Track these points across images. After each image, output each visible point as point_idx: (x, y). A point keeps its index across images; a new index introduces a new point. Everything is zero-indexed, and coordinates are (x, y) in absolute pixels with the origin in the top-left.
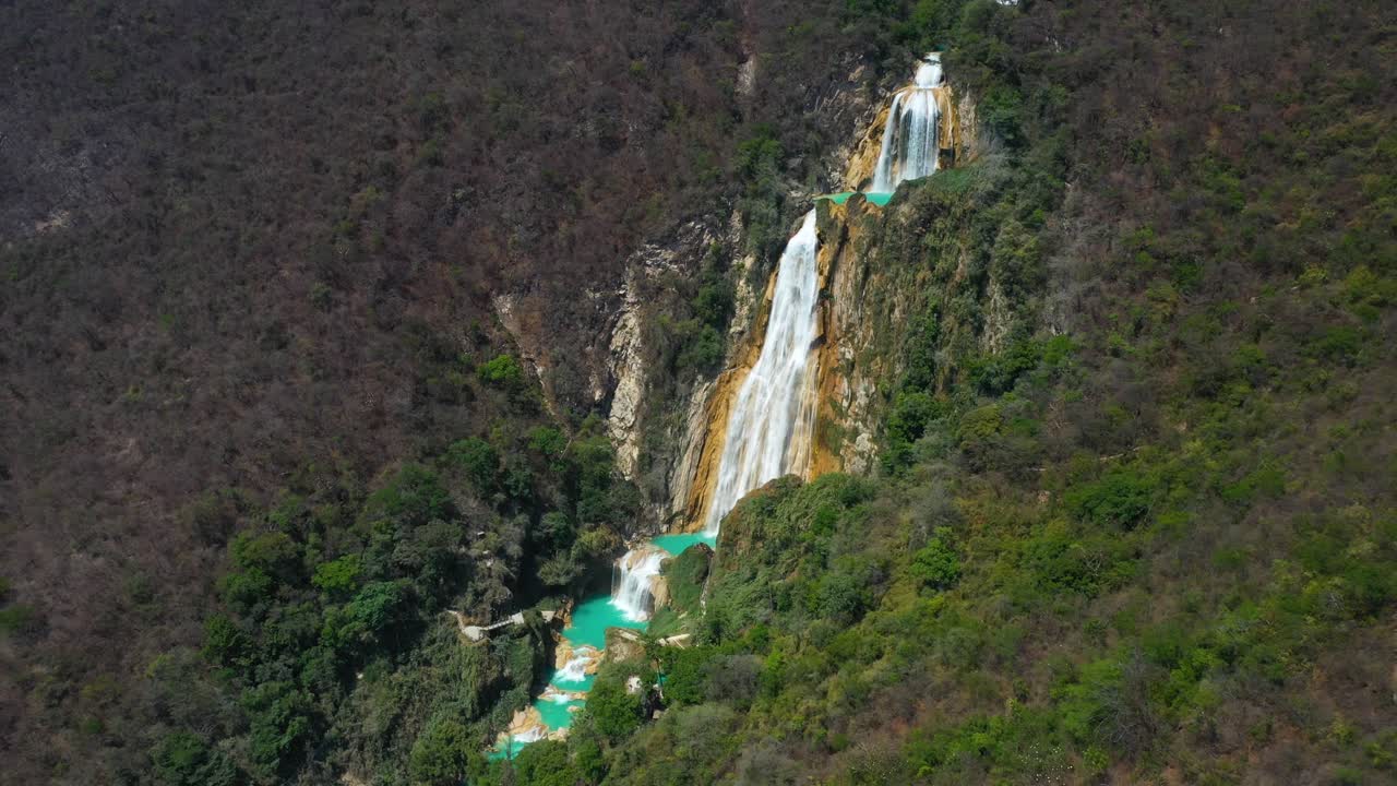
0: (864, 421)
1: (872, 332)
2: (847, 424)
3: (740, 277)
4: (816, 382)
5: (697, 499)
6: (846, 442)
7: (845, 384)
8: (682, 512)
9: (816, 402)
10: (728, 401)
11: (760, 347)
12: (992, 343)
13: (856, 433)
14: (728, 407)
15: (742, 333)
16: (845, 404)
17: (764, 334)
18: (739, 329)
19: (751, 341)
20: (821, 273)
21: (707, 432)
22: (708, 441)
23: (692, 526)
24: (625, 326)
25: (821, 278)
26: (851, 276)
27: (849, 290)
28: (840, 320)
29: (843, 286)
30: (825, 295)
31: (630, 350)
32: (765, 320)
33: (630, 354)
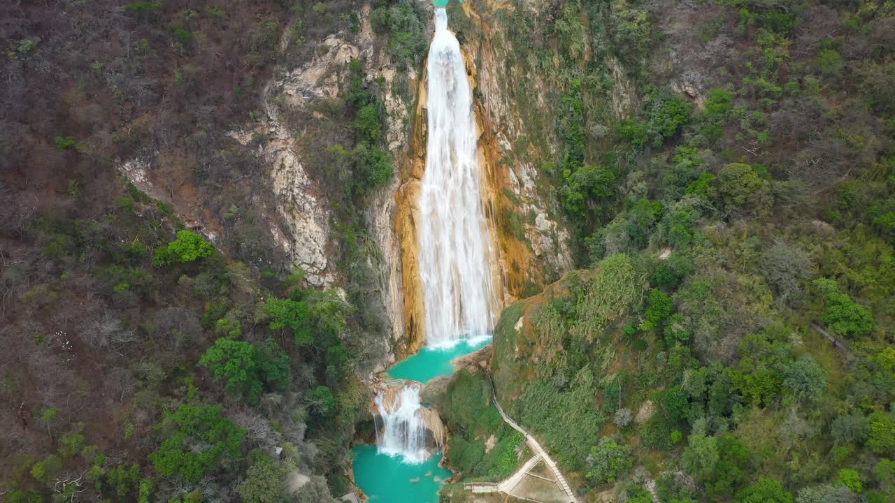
0: (536, 203)
1: (521, 121)
2: (525, 209)
3: (384, 90)
4: (488, 177)
5: (412, 318)
6: (527, 226)
7: (512, 173)
8: (402, 337)
9: (493, 199)
10: (410, 217)
11: (423, 158)
12: (621, 110)
13: (533, 215)
14: (413, 223)
15: (400, 147)
16: (517, 191)
17: (424, 144)
18: (397, 144)
19: (412, 153)
20: (469, 73)
21: (402, 252)
22: (404, 260)
23: (415, 346)
24: (283, 167)
25: (471, 78)
26: (494, 71)
27: (496, 85)
28: (492, 114)
29: (490, 82)
30: (477, 95)
31: (296, 191)
32: (424, 129)
33: (298, 194)
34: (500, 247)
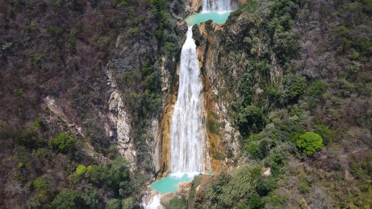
0: (227, 119)
1: (224, 81)
2: (220, 121)
3: (161, 66)
4: (205, 106)
5: (164, 163)
6: (221, 128)
7: (216, 105)
8: (160, 171)
9: (206, 115)
10: (168, 121)
11: (177, 95)
12: (274, 78)
13: (224, 124)
14: (169, 124)
15: (167, 90)
16: (218, 113)
17: (177, 90)
18: (166, 88)
19: (172, 93)
20: (200, 60)
21: (162, 136)
22: (163, 139)
23: (165, 174)
24: (113, 98)
25: (200, 63)
26: (212, 59)
27: (213, 65)
28: (210, 79)
29: (210, 66)
30: (203, 70)
31: (119, 108)
32: (177, 84)
33: (119, 110)
34: (207, 136)
